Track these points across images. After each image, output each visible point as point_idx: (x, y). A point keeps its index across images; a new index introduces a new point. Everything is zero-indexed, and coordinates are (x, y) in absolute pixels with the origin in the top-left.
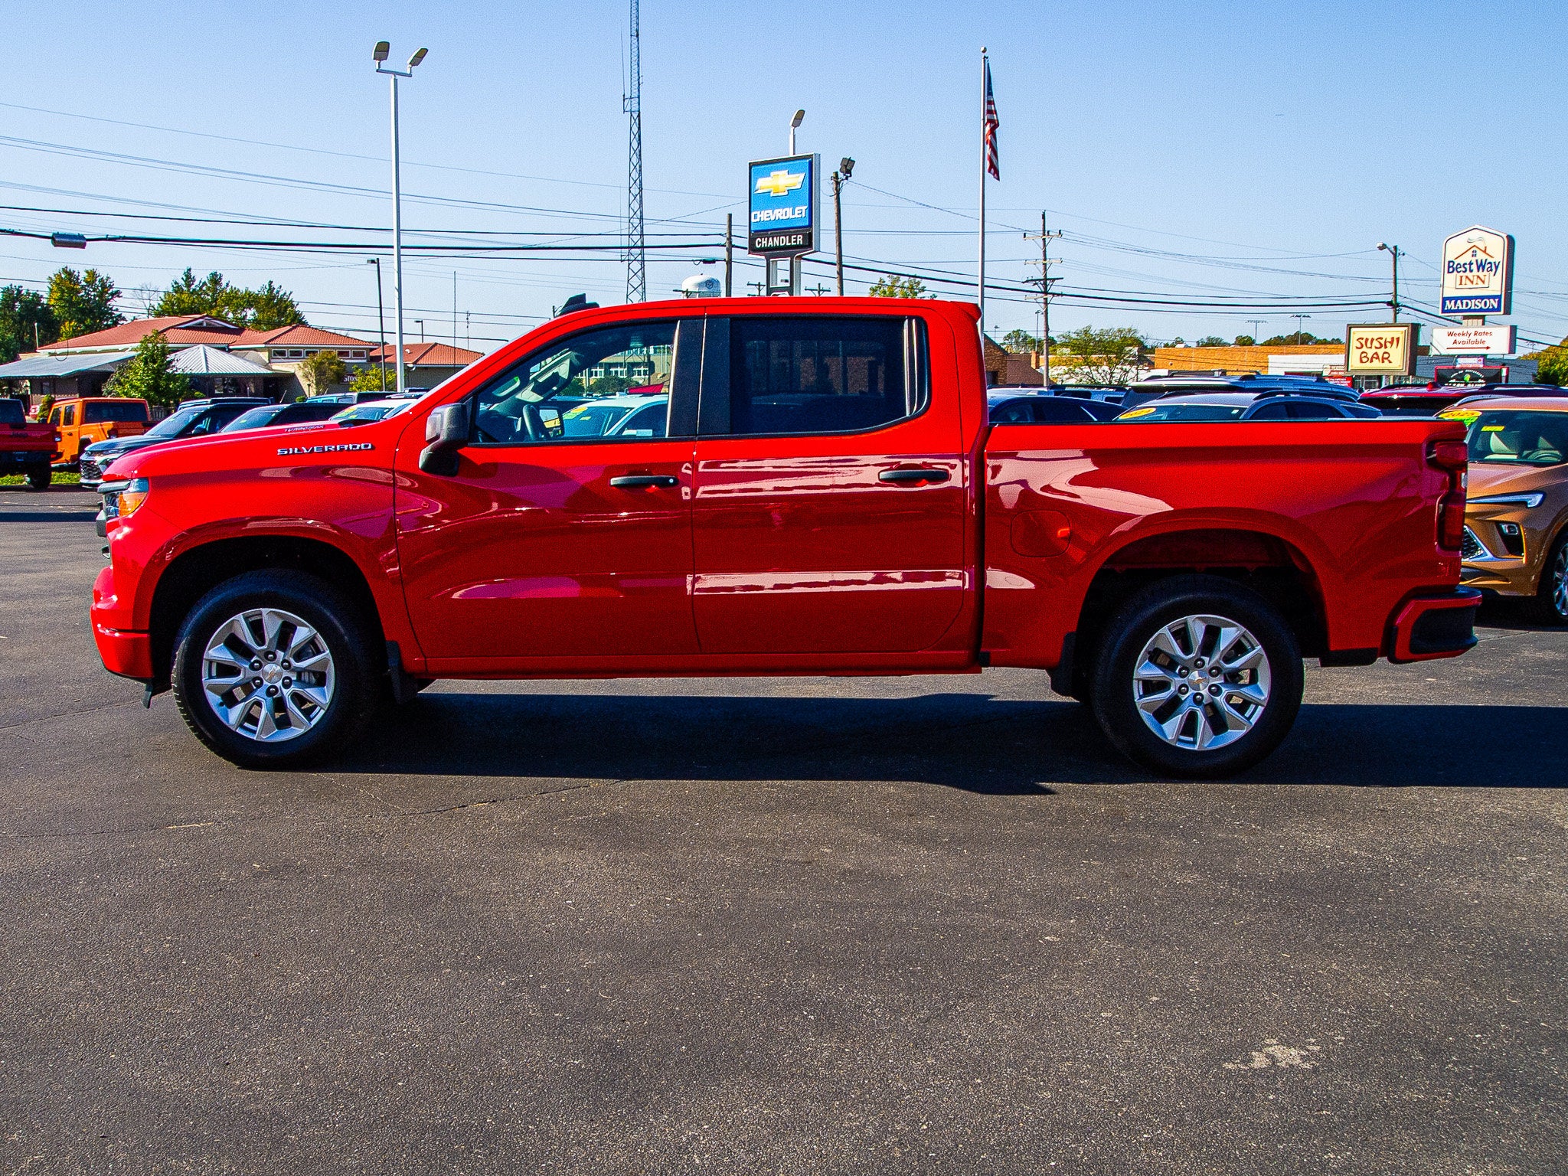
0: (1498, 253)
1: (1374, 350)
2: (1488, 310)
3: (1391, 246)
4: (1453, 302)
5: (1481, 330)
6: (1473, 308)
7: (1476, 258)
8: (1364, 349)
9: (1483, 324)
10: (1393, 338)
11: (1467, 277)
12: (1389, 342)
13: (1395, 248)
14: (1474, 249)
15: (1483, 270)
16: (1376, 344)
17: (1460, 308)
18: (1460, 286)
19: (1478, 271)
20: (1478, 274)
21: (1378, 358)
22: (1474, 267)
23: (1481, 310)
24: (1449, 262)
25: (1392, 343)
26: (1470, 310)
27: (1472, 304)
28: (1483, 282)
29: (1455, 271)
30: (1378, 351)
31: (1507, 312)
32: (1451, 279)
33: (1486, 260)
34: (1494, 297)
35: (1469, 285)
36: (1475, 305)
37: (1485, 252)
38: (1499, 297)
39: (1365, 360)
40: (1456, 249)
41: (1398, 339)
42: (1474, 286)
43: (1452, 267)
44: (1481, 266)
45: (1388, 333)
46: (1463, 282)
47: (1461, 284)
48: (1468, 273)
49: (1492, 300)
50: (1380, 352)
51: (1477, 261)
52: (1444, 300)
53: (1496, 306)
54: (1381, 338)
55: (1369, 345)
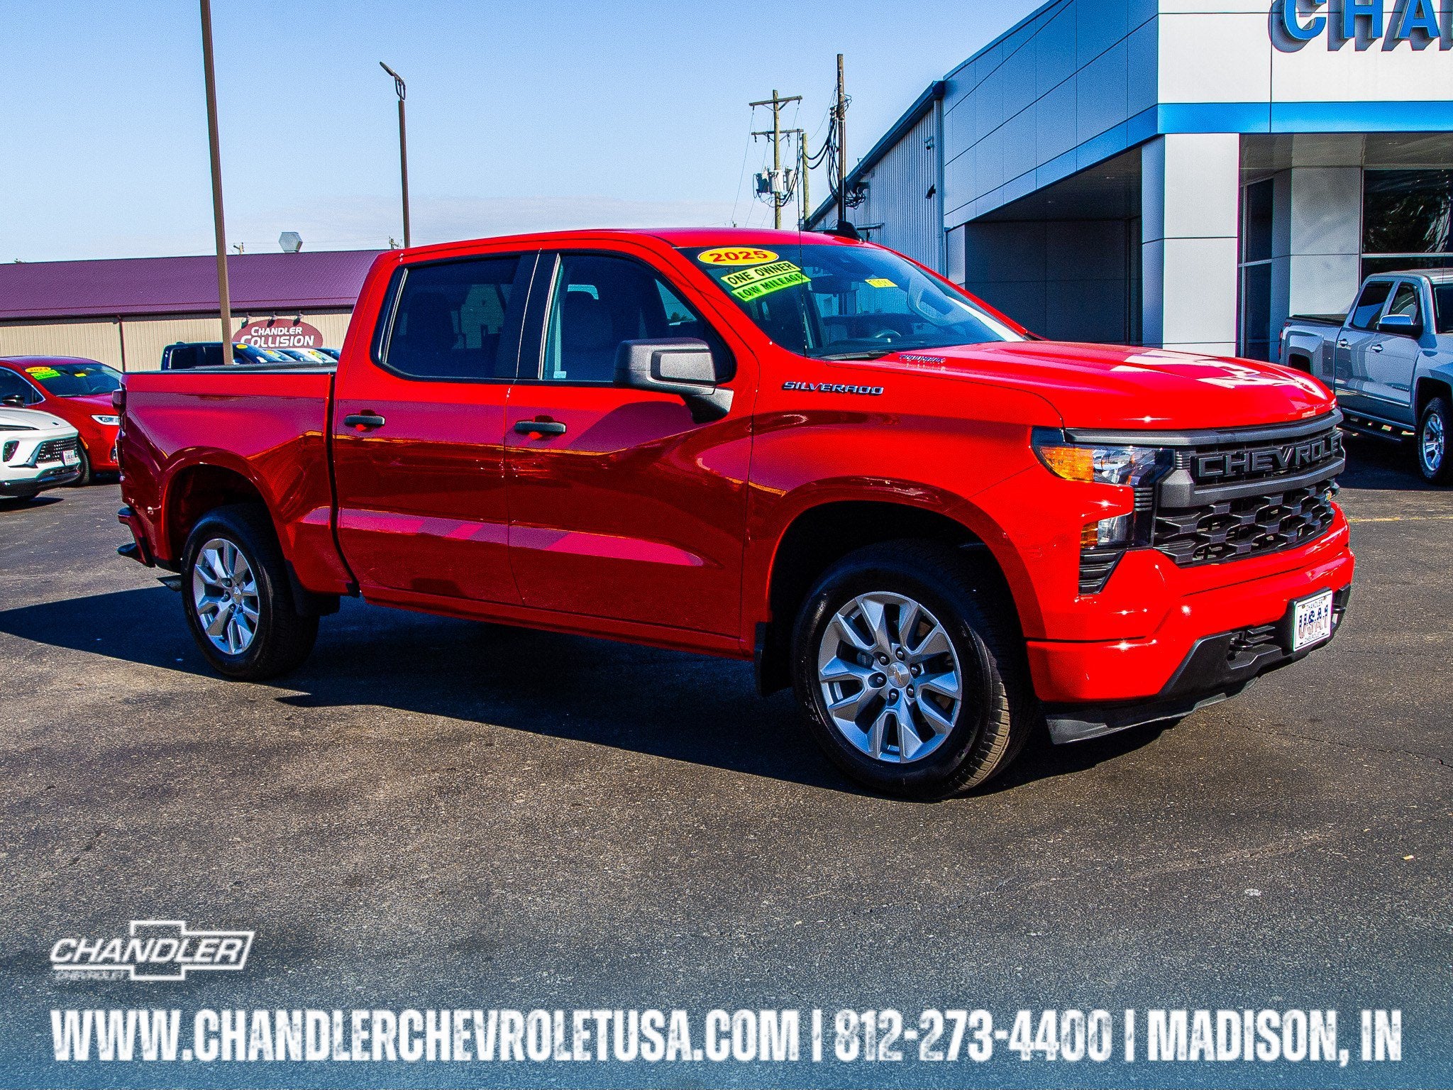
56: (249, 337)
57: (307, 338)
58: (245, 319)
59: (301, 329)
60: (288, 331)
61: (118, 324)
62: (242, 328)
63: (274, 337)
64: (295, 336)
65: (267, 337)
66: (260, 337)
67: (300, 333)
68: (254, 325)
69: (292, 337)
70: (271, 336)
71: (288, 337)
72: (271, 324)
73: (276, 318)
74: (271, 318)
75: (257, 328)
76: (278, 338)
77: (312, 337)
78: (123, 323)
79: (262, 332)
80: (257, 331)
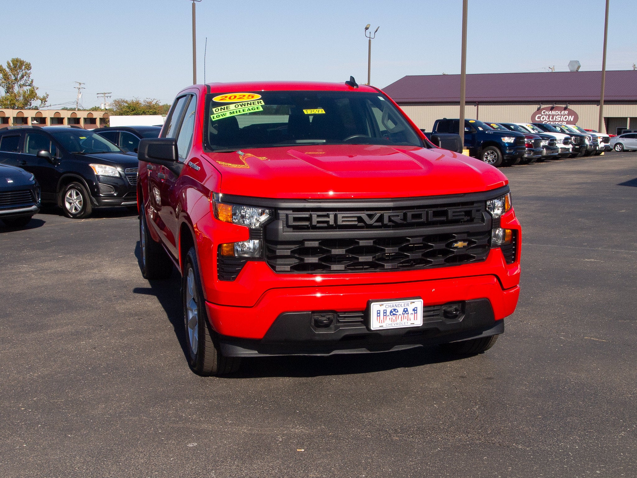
56: (540, 115)
57: (570, 117)
58: (539, 106)
59: (567, 112)
60: (561, 113)
61: (477, 106)
62: (538, 110)
63: (553, 116)
64: (564, 115)
65: (549, 115)
66: (546, 115)
67: (567, 114)
68: (543, 109)
69: (562, 116)
70: (551, 115)
71: (560, 116)
72: (552, 109)
73: (555, 106)
74: (552, 106)
75: (545, 111)
76: (555, 116)
77: (573, 117)
78: (479, 106)
79: (547, 113)
80: (544, 112)
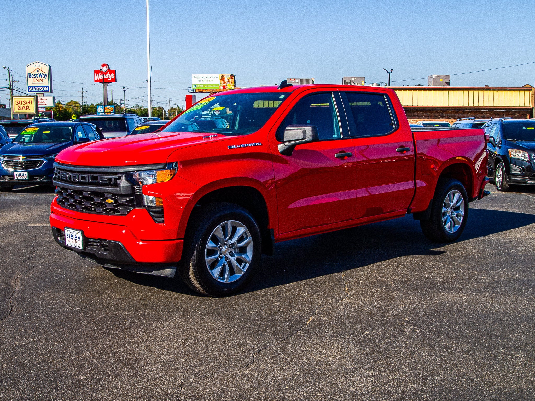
0: (46, 71)
1: (23, 105)
2: (45, 91)
3: (7, 67)
4: (32, 88)
5: (43, 98)
6: (39, 90)
7: (39, 73)
8: (19, 105)
9: (43, 96)
10: (29, 101)
11: (36, 79)
12: (28, 102)
13: (9, 68)
14: (38, 69)
15: (42, 77)
16: (23, 103)
17: (35, 90)
18: (34, 83)
19: (40, 77)
20: (40, 78)
21: (25, 108)
22: (38, 76)
23: (42, 91)
24: (29, 74)
25: (29, 102)
26: (38, 91)
27: (39, 89)
28: (42, 81)
29: (32, 77)
30: (24, 105)
31: (51, 92)
32: (30, 80)
33: (42, 73)
34: (46, 87)
35: (37, 82)
36: (40, 89)
37: (42, 71)
38: (48, 87)
39: (19, 109)
40: (31, 69)
41: (31, 101)
42: (39, 82)
43: (30, 76)
44: (41, 75)
45: (28, 99)
46: (35, 81)
47: (34, 82)
48: (36, 78)
49: (46, 88)
50: (25, 106)
51: (39, 74)
52: (29, 87)
53: (47, 90)
54: (25, 101)
55: (21, 103)
